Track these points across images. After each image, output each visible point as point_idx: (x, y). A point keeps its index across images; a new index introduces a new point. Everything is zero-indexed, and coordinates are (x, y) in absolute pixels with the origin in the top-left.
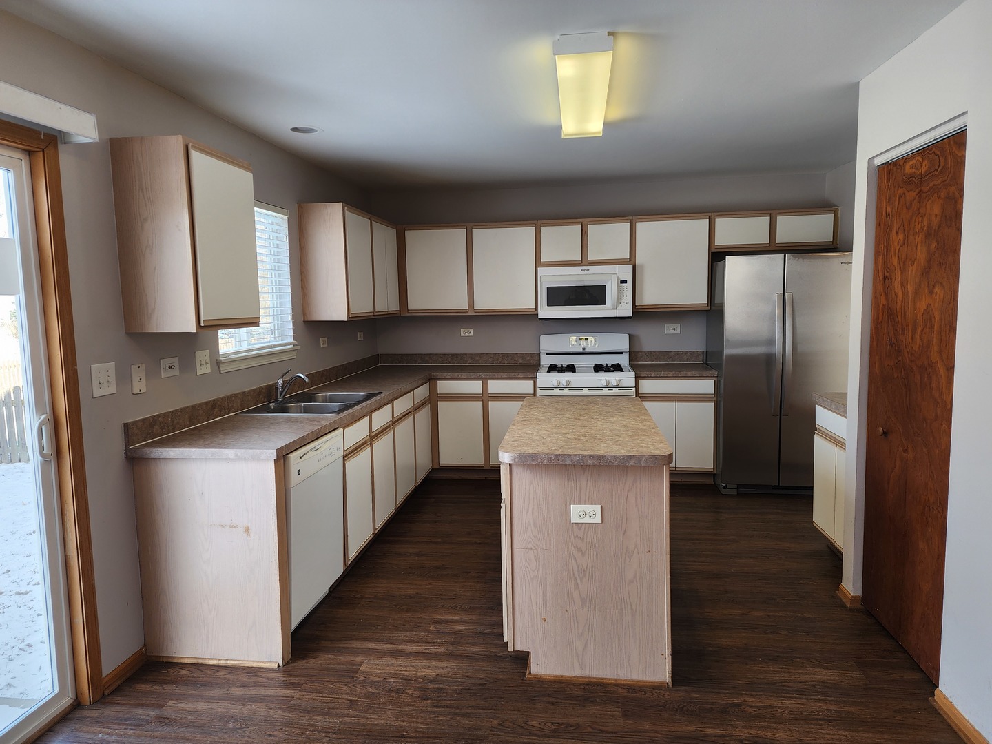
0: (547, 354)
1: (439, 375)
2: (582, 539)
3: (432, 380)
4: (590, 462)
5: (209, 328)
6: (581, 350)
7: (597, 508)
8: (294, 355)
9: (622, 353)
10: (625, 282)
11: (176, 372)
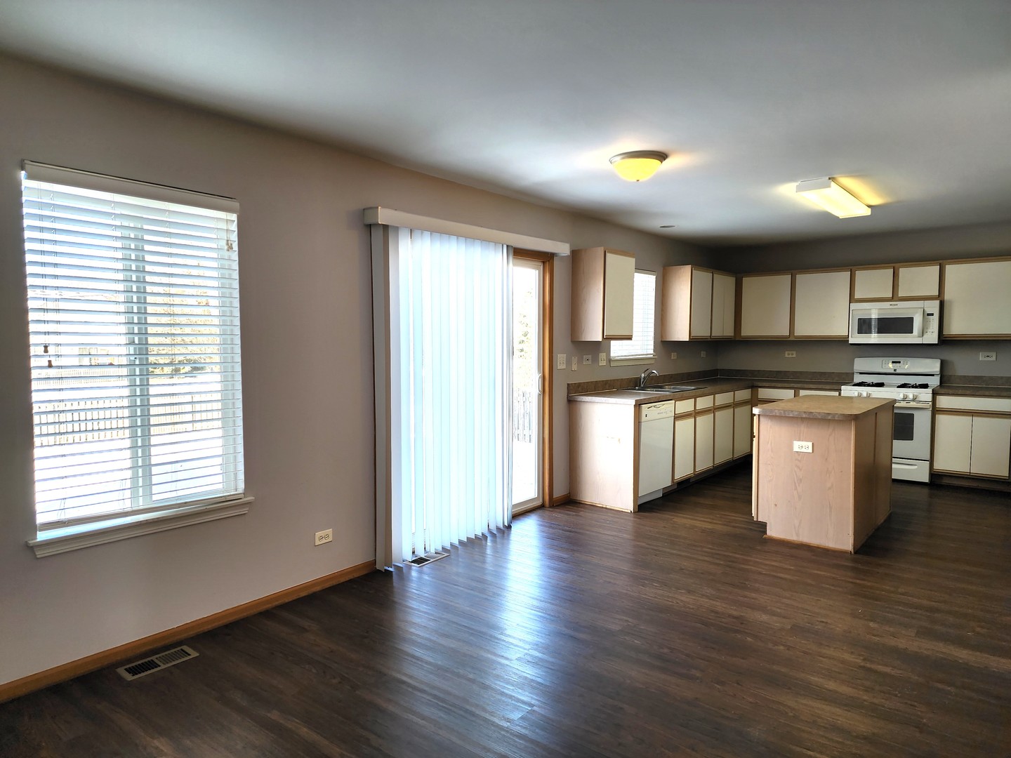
0: (861, 373)
1: (760, 384)
2: (800, 461)
3: (754, 388)
4: (804, 416)
5: (607, 339)
6: (893, 371)
7: (810, 444)
8: (653, 362)
9: (933, 375)
10: (932, 315)
11: (590, 362)
